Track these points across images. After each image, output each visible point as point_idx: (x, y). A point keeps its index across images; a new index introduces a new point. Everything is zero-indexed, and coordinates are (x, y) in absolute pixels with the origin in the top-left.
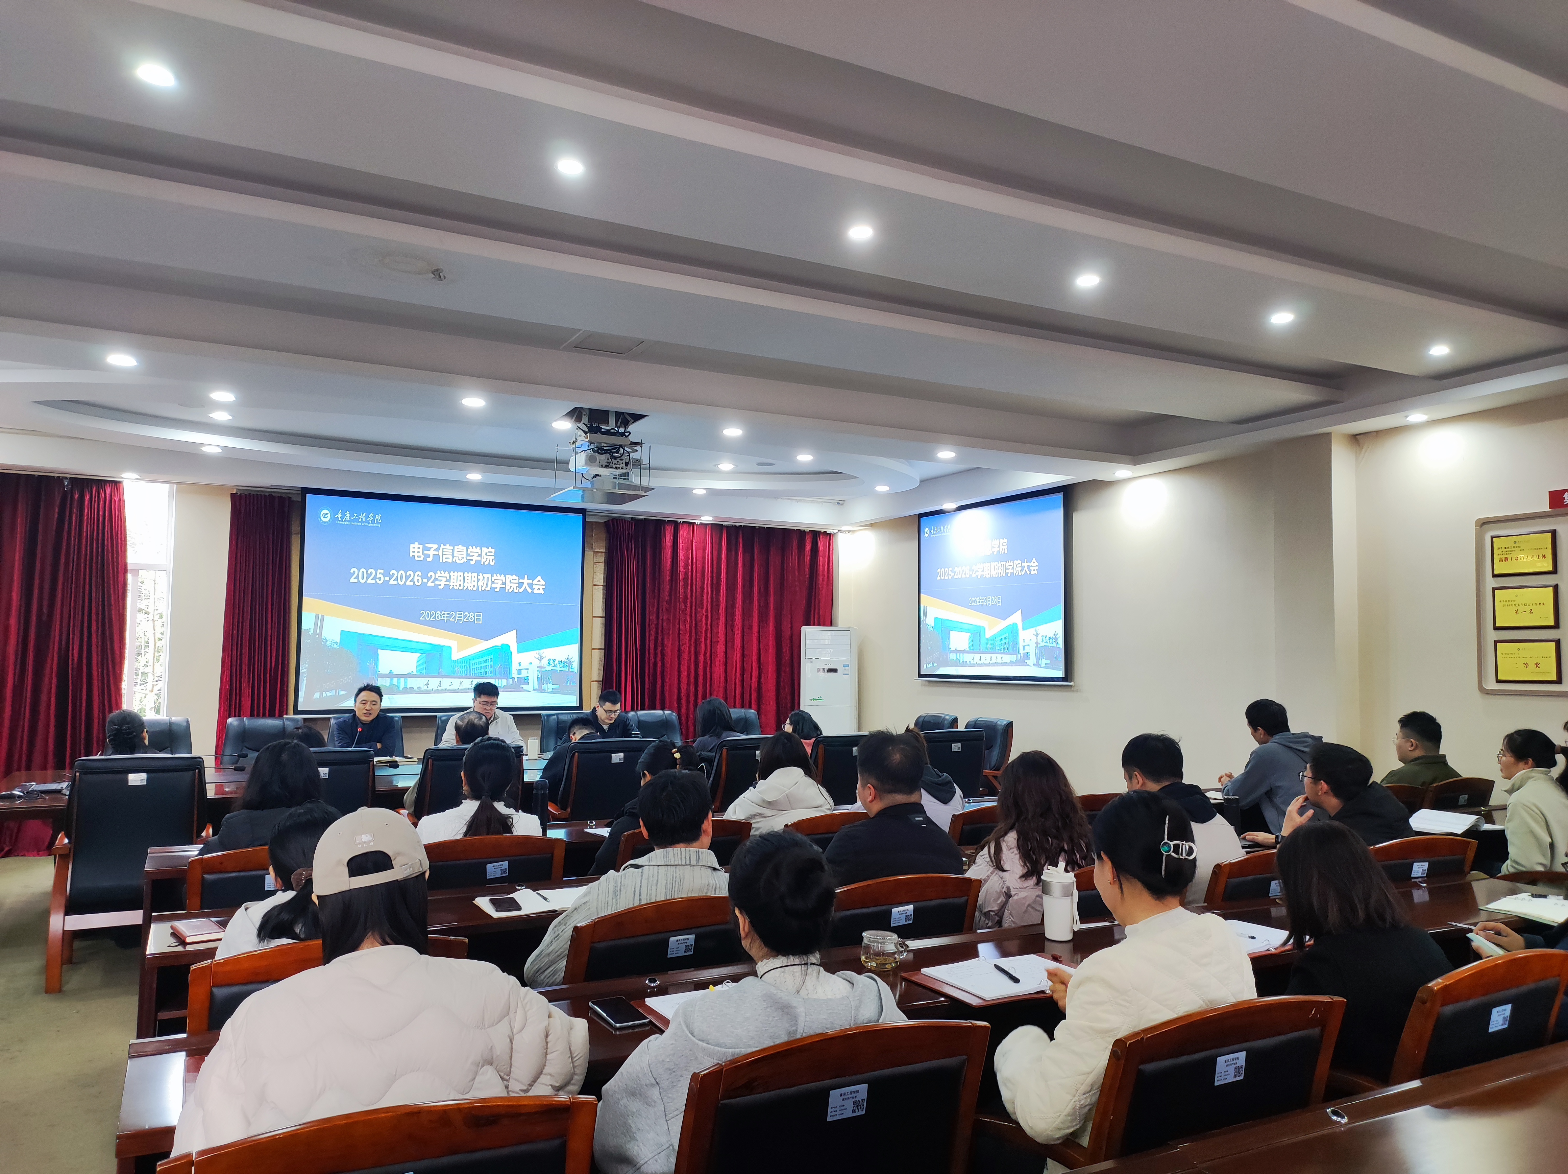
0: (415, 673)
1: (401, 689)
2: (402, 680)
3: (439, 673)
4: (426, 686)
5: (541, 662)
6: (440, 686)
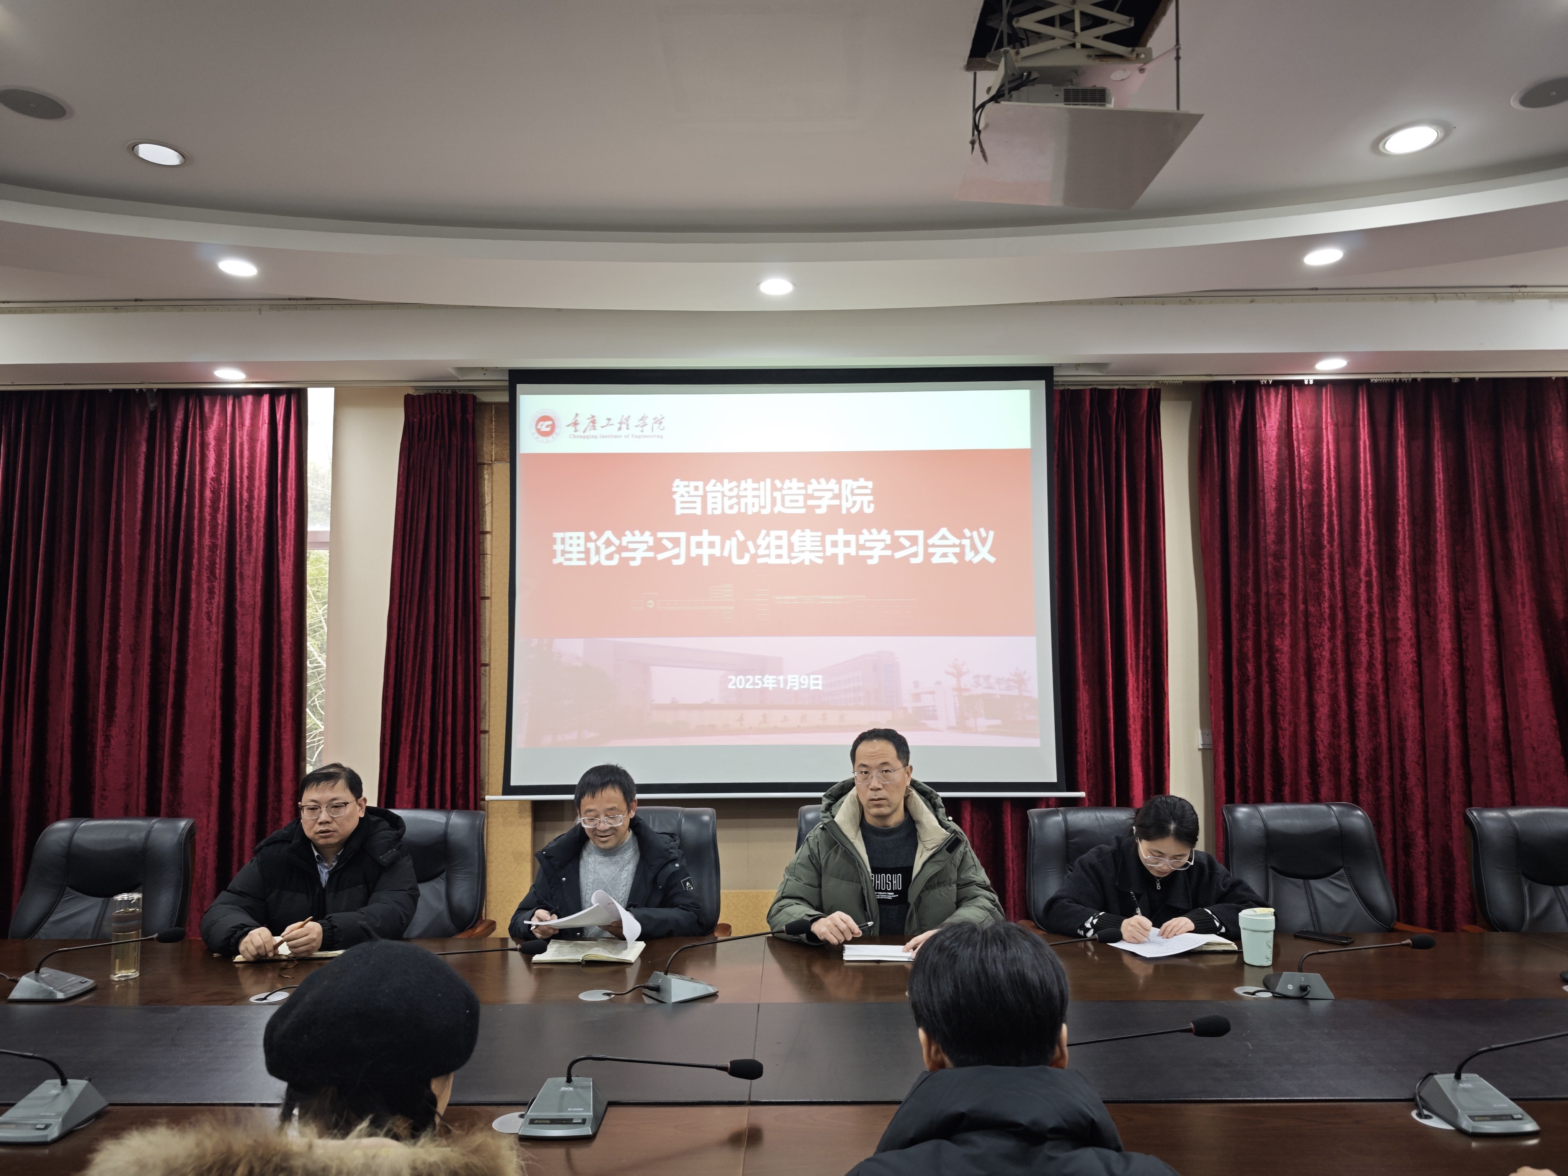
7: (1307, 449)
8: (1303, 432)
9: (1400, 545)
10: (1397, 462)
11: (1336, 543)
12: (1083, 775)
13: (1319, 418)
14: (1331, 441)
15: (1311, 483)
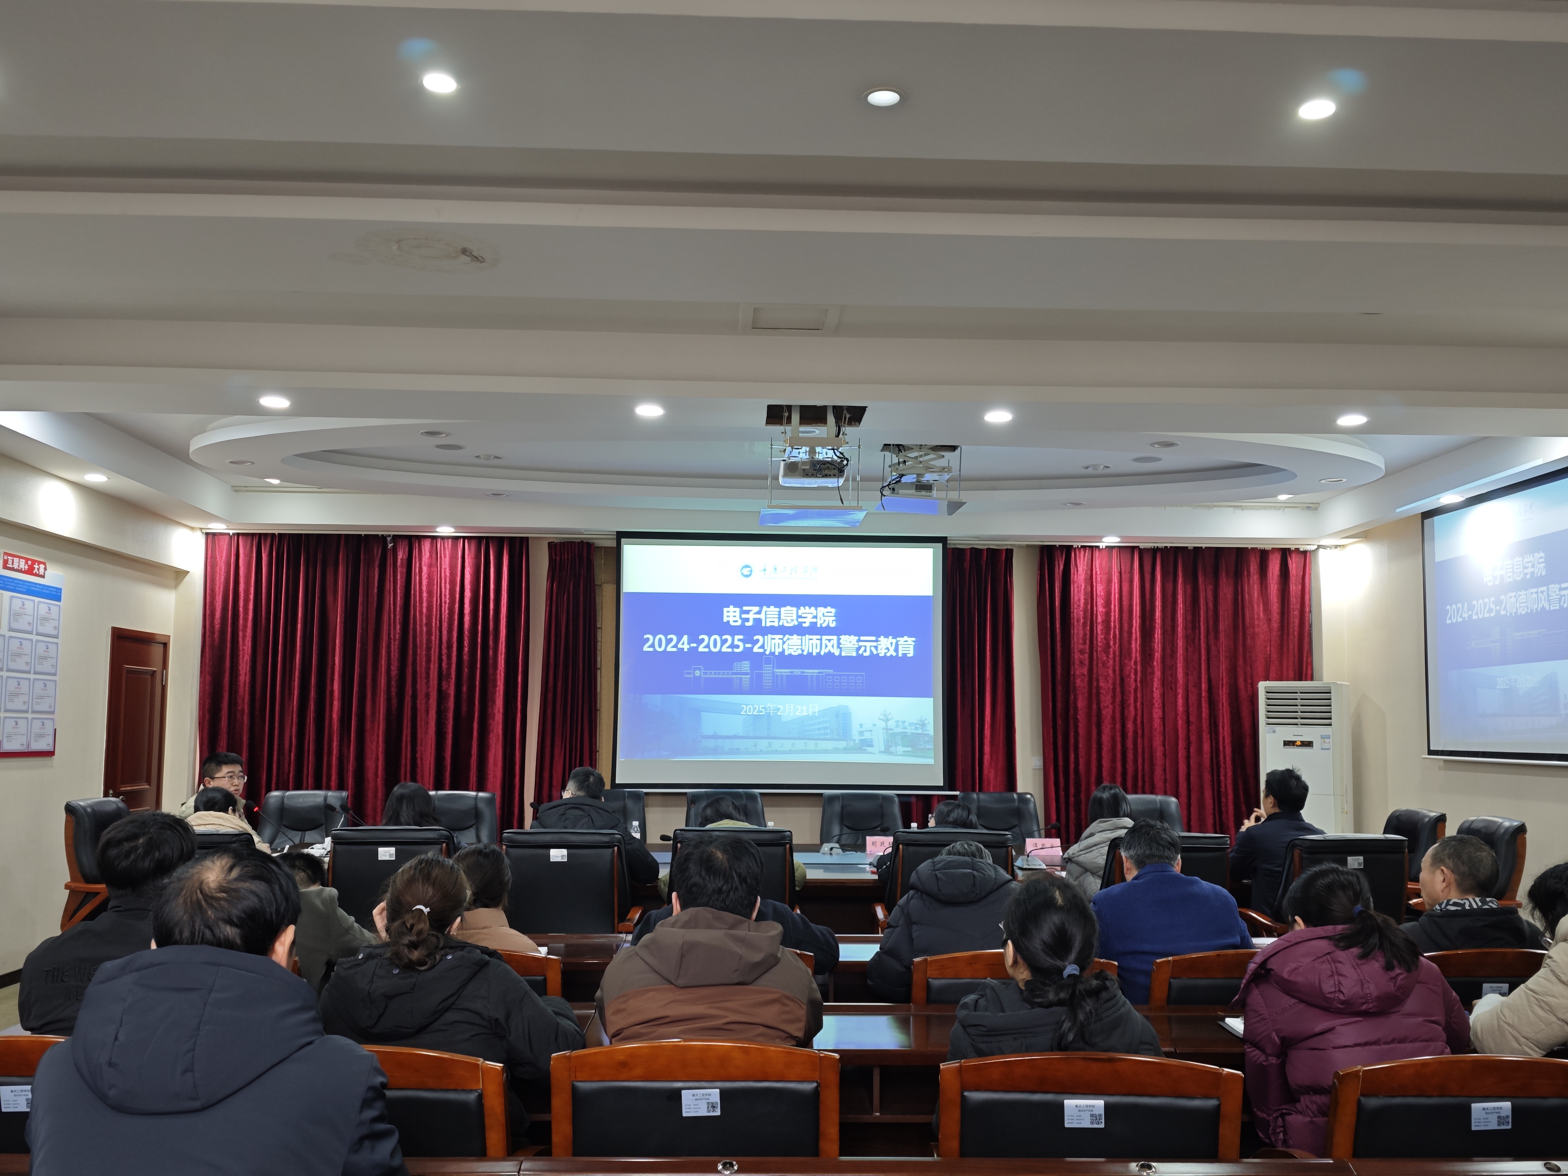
7: (1102, 587)
8: (1101, 576)
9: (1156, 647)
10: (1156, 596)
11: (1117, 646)
12: (959, 783)
13: (1110, 568)
14: (1116, 583)
15: (1104, 607)
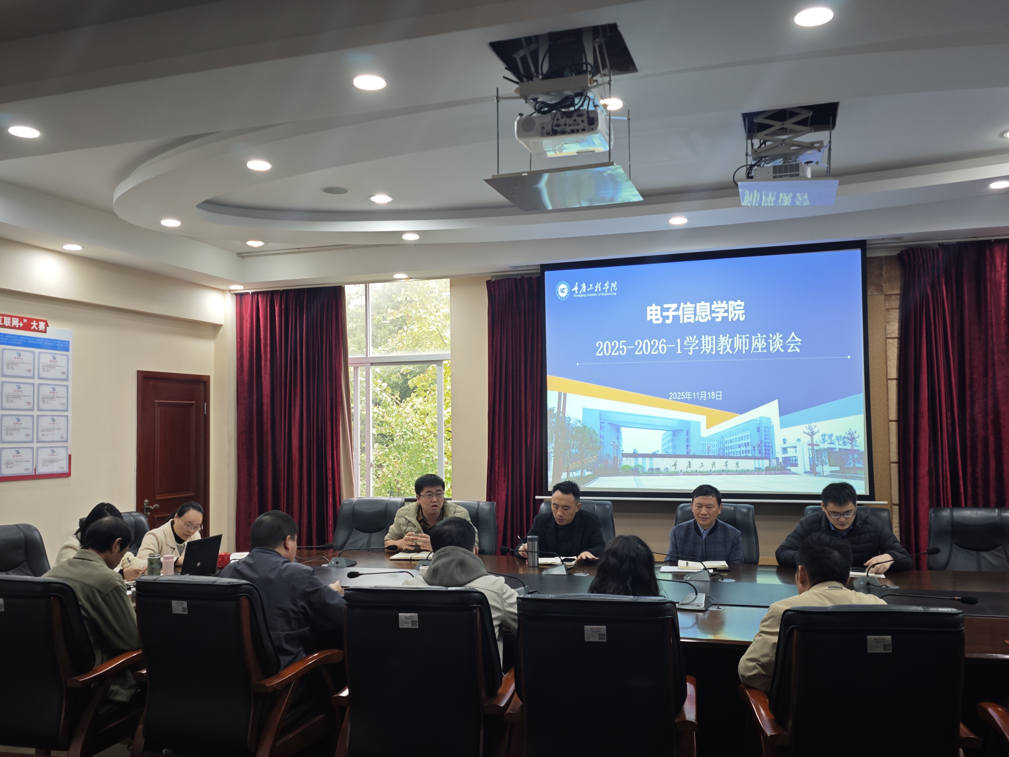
0: (660, 453)
1: (647, 470)
2: (648, 460)
3: (688, 452)
4: (674, 468)
5: (812, 438)
6: (690, 467)
